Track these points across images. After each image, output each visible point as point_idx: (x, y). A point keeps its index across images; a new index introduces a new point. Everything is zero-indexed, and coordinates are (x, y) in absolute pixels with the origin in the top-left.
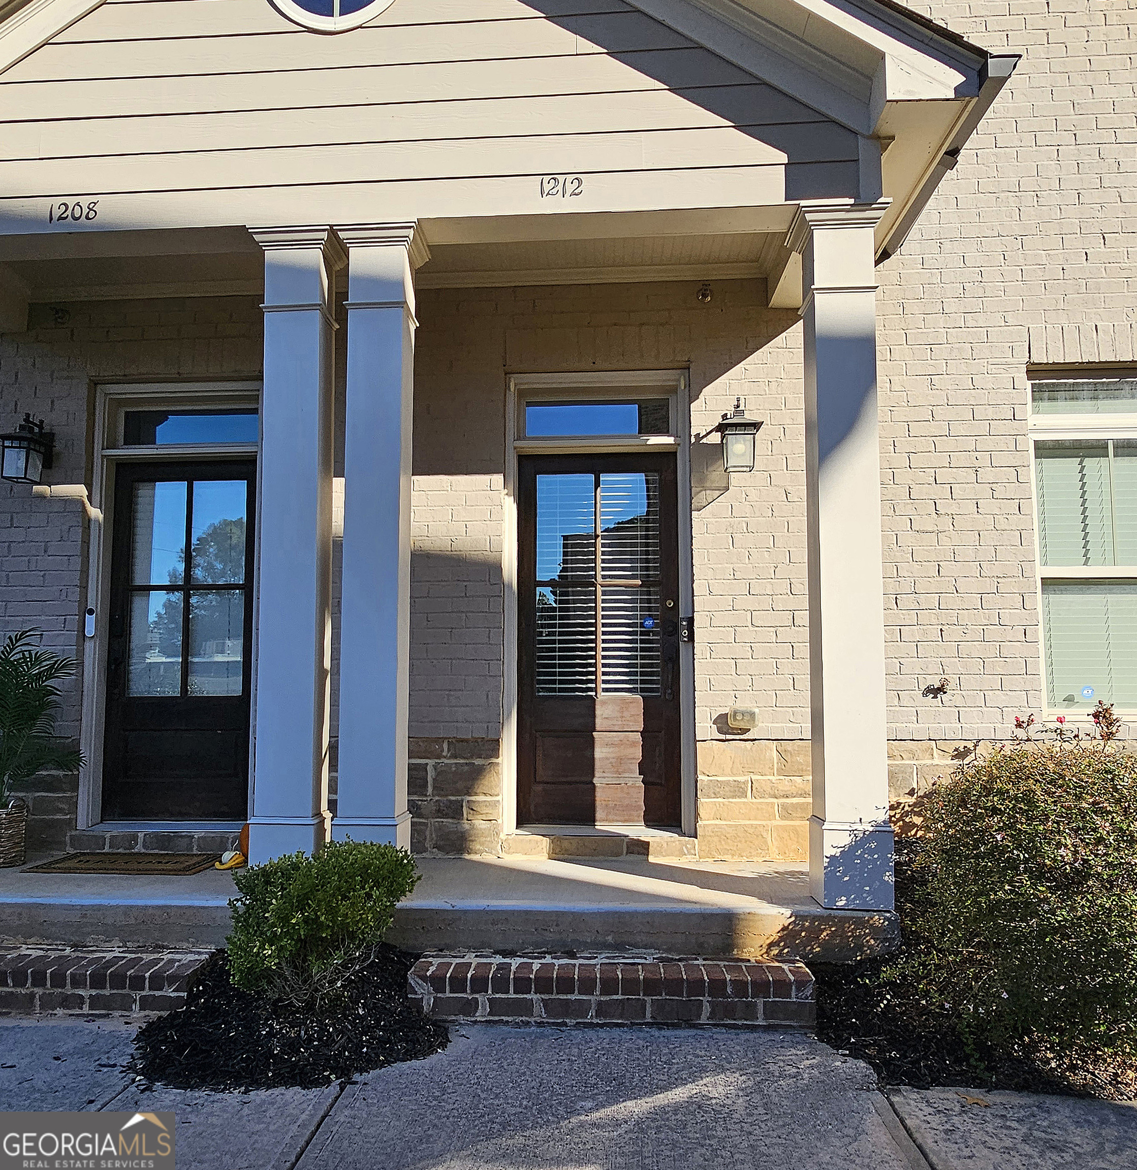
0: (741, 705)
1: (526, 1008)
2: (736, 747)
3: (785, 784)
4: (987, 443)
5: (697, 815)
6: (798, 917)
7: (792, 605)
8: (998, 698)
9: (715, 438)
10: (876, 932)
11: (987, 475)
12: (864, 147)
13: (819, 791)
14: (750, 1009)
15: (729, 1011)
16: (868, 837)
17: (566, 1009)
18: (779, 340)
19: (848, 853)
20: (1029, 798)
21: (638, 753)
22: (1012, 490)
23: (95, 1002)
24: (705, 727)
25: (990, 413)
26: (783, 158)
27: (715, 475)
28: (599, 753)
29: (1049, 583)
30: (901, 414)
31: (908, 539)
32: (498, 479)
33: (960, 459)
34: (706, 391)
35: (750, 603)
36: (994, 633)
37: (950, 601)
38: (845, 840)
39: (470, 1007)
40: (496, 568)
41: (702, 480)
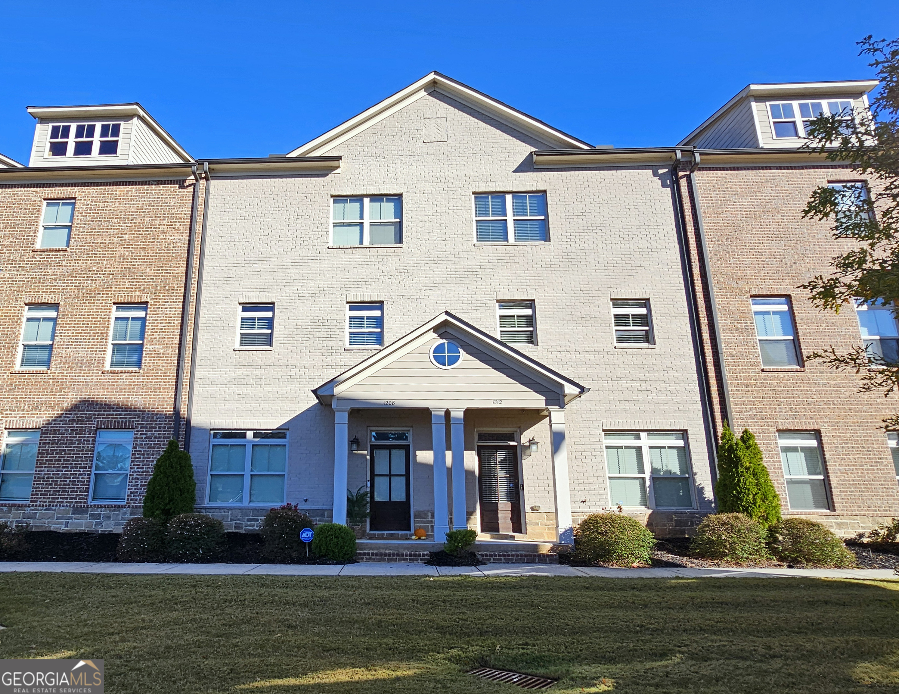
0: (536, 505)
1: (501, 560)
2: (535, 514)
3: (548, 522)
4: (593, 446)
5: (526, 529)
6: (554, 545)
7: (548, 481)
8: (599, 504)
9: (527, 444)
10: (570, 548)
11: (594, 453)
12: (561, 397)
13: (557, 523)
14: (546, 560)
15: (542, 560)
16: (568, 530)
17: (509, 560)
18: (542, 422)
19: (564, 533)
20: (597, 520)
21: (510, 516)
22: (600, 457)
23: (410, 559)
24: (528, 509)
25: (594, 440)
26: (544, 398)
27: (528, 452)
28: (499, 515)
29: (610, 478)
30: (573, 439)
31: (576, 468)
32: (474, 452)
33: (588, 450)
34: (525, 433)
35: (538, 481)
36: (597, 489)
37: (586, 481)
38: (563, 530)
39: (489, 560)
40: (474, 472)
41: (525, 453)
